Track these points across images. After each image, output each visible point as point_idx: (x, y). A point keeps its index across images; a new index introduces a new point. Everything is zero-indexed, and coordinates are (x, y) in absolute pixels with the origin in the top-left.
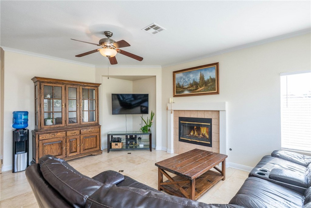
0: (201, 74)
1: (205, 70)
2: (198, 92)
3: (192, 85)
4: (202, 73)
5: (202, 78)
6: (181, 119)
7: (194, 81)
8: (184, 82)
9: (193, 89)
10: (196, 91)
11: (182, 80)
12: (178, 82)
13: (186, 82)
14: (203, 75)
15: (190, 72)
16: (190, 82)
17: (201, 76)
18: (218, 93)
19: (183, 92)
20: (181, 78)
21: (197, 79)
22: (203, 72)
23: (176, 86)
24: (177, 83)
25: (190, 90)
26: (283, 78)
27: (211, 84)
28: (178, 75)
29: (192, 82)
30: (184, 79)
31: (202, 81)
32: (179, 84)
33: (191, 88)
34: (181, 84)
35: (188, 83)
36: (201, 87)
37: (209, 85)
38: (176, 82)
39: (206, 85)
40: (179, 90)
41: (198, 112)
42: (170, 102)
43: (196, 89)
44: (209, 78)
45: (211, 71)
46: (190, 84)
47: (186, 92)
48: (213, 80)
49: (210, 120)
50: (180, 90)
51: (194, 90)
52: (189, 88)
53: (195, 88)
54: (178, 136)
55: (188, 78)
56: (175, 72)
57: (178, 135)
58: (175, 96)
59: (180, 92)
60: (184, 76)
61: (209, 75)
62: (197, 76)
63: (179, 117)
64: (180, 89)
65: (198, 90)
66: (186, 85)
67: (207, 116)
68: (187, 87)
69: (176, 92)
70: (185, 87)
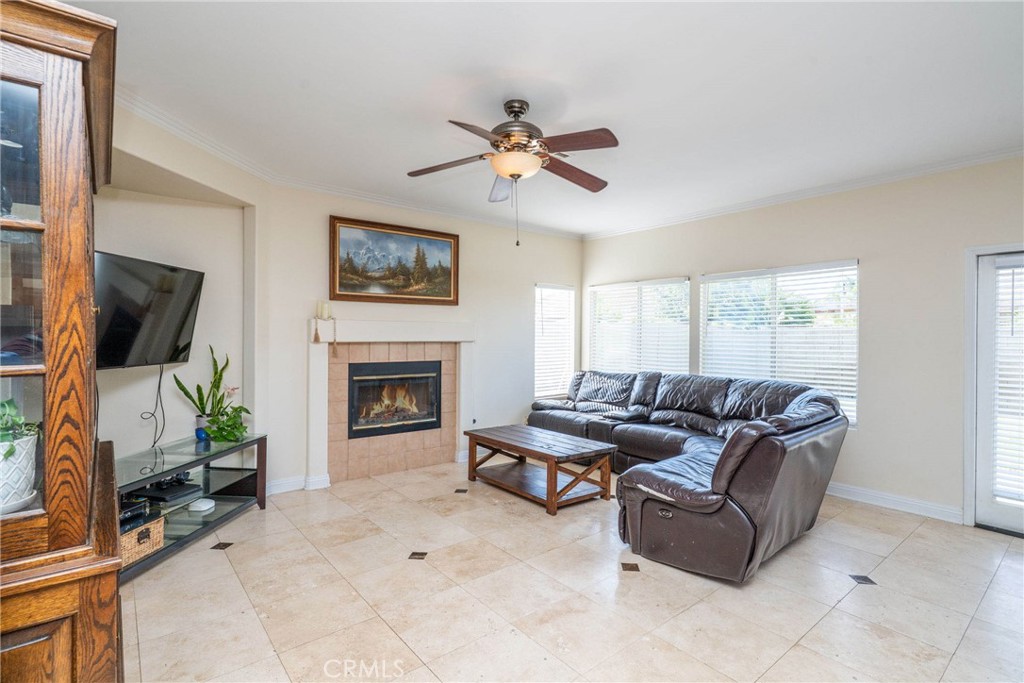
0: (418, 250)
1: (430, 242)
2: (410, 293)
3: (393, 273)
4: (421, 247)
5: (421, 259)
6: (355, 369)
7: (400, 262)
8: (369, 258)
9: (395, 284)
10: (406, 290)
11: (363, 251)
12: (348, 254)
13: (377, 260)
14: (424, 255)
15: (389, 236)
16: (389, 264)
17: (418, 254)
18: (455, 302)
19: (363, 287)
20: (359, 244)
21: (407, 261)
22: (424, 246)
23: (341, 267)
24: (345, 256)
25: (388, 287)
26: (538, 291)
27: (441, 279)
28: (345, 233)
29: (393, 263)
30: (369, 250)
31: (421, 267)
32: (350, 260)
33: (391, 281)
34: (359, 262)
35: (382, 265)
36: (417, 283)
37: (437, 280)
38: (342, 253)
39: (429, 281)
40: (352, 279)
41: (410, 346)
42: (326, 316)
43: (405, 287)
44: (437, 264)
45: (442, 250)
46: (389, 269)
47: (376, 290)
48: (446, 272)
49: (436, 366)
50: (357, 280)
51: (398, 287)
52: (386, 279)
53: (401, 283)
54: (346, 425)
55: (382, 249)
56: (335, 221)
58: (334, 297)
59: (354, 287)
60: (370, 243)
61: (438, 257)
62: (408, 253)
63: (350, 364)
64: (355, 277)
65: (411, 289)
66: (375, 270)
67: (431, 355)
68: (377, 275)
69: (340, 285)
70: (373, 274)
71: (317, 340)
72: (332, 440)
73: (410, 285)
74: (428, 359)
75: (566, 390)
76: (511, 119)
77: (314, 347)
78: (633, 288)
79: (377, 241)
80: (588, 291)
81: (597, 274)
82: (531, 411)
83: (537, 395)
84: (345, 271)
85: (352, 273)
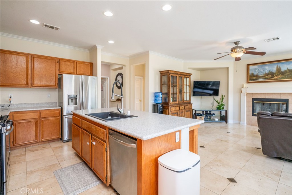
0: (277, 66)
1: (282, 63)
2: (274, 79)
7: (270, 71)
8: (259, 72)
10: (272, 79)
11: (257, 71)
12: (252, 72)
13: (261, 72)
14: (280, 67)
15: (265, 65)
16: (266, 72)
17: (277, 68)
19: (257, 79)
20: (256, 69)
21: (273, 70)
22: (280, 65)
27: (288, 73)
28: (251, 67)
29: (267, 72)
30: (259, 70)
31: (279, 71)
32: (253, 74)
33: (266, 77)
34: (255, 74)
35: (263, 73)
36: (277, 76)
37: (286, 74)
38: (250, 72)
39: (283, 75)
40: (253, 78)
41: (274, 94)
42: (244, 87)
44: (286, 69)
45: (289, 64)
46: (266, 74)
47: (261, 80)
48: (290, 71)
49: (286, 100)
50: (254, 78)
51: (269, 78)
52: (265, 76)
54: (252, 113)
55: (263, 69)
56: (248, 65)
57: (252, 111)
58: (248, 83)
59: (254, 80)
60: (259, 68)
61: (286, 67)
62: (273, 68)
63: (253, 98)
64: (254, 77)
65: (274, 78)
66: (260, 75)
67: (284, 97)
68: (261, 76)
69: (250, 80)
70: (260, 76)
71: (241, 92)
72: (247, 115)
74: (282, 98)
76: (236, 45)
79: (261, 67)
84: (251, 76)
85: (253, 77)
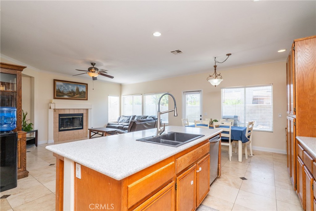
0: (77, 87)
1: (80, 85)
3: (70, 93)
5: (78, 89)
6: (60, 115)
7: (72, 90)
8: (64, 89)
9: (71, 95)
10: (74, 97)
11: (62, 88)
13: (66, 89)
15: (69, 84)
16: (69, 91)
18: (87, 100)
19: (62, 96)
20: (61, 86)
21: (74, 90)
22: (78, 86)
25: (69, 96)
26: (109, 97)
27: (83, 94)
28: (58, 83)
30: (64, 87)
31: (78, 91)
32: (59, 90)
34: (61, 90)
35: (67, 91)
36: (77, 95)
37: (82, 94)
38: (57, 88)
39: (80, 94)
41: (75, 110)
42: (53, 103)
43: (73, 96)
44: (82, 91)
45: (83, 87)
46: (69, 92)
47: (66, 97)
48: (84, 92)
49: (82, 115)
50: (61, 94)
51: (72, 96)
52: (68, 94)
53: (72, 95)
54: (58, 128)
55: (67, 87)
56: (55, 81)
58: (55, 98)
59: (60, 96)
61: (82, 89)
62: (74, 88)
63: (59, 114)
65: (75, 96)
66: (65, 92)
67: (81, 112)
68: (66, 93)
69: (56, 95)
70: (65, 93)
71: (50, 108)
72: (54, 132)
73: (75, 95)
74: (80, 113)
75: (116, 121)
76: (92, 66)
77: (49, 110)
78: (131, 97)
79: (66, 85)
80: (122, 97)
81: (124, 93)
82: (107, 125)
83: (109, 121)
84: (58, 92)
85: (59, 93)
